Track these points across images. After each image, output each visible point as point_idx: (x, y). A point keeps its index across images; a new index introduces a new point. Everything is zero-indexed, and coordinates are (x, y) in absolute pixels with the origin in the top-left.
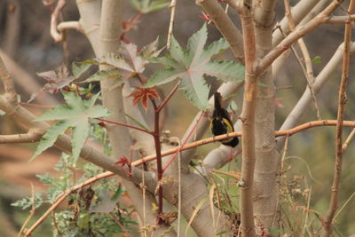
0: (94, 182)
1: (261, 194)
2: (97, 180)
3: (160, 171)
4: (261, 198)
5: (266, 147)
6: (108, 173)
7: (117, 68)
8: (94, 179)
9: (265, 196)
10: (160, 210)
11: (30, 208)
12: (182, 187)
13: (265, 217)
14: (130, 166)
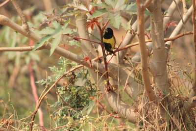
0: (75, 70)
1: (158, 73)
2: (76, 69)
3: (106, 63)
4: (159, 76)
5: (159, 48)
6: (81, 65)
7: (79, 9)
8: (74, 68)
9: (160, 74)
10: (108, 84)
11: (45, 84)
12: (119, 71)
13: (161, 86)
14: (90, 61)
